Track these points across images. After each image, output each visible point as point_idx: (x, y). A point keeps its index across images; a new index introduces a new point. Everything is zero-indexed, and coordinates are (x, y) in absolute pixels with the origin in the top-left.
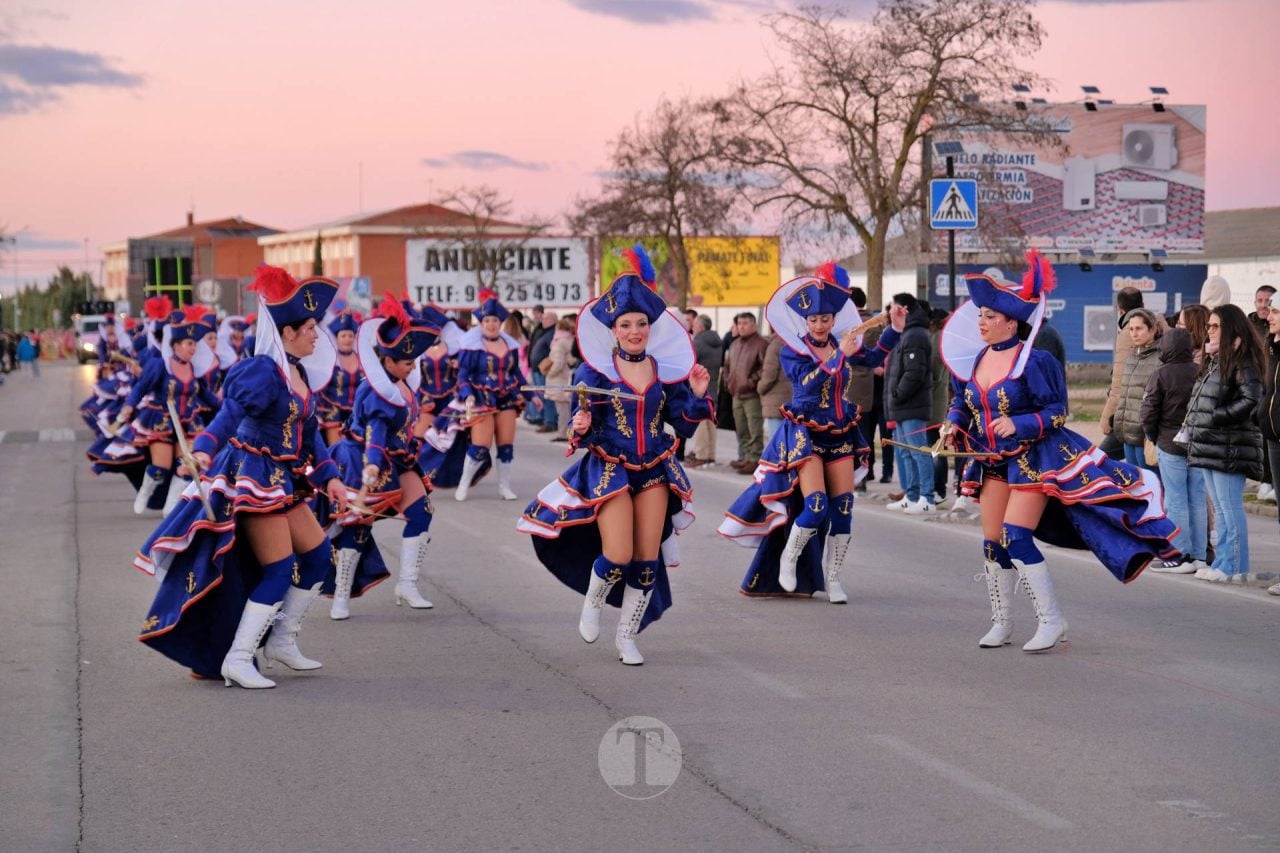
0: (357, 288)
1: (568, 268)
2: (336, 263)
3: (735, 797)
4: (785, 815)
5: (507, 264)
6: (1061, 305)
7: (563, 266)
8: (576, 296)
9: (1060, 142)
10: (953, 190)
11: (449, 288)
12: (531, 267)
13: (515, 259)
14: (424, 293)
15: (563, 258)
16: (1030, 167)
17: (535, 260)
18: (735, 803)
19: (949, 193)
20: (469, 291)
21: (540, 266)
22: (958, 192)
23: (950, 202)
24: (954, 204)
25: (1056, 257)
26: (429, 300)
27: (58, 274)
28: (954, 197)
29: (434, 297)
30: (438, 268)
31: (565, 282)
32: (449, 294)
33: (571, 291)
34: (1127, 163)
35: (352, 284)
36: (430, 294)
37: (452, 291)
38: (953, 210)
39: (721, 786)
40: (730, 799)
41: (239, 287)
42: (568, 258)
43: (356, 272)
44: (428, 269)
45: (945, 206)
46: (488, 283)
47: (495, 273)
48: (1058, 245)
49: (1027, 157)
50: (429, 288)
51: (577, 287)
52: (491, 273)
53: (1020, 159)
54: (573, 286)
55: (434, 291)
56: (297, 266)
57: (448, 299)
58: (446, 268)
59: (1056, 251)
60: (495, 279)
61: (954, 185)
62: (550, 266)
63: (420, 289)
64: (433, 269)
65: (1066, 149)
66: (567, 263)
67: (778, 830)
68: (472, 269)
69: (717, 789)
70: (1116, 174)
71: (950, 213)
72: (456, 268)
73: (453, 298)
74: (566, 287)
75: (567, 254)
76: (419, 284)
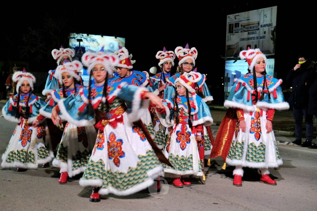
9: (98, 43)
10: (80, 49)
16: (89, 48)
19: (79, 50)
22: (81, 49)
23: (79, 52)
24: (80, 52)
28: (80, 51)
34: (109, 49)
38: (80, 53)
45: (78, 52)
49: (88, 46)
53: (87, 46)
61: (80, 48)
65: (99, 44)
70: (107, 51)
71: (79, 54)
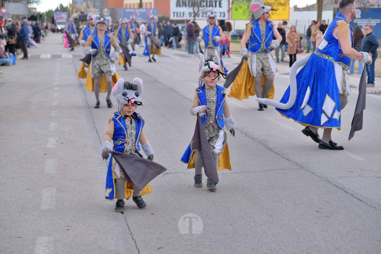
0: (153, 12)
1: (222, 7)
2: (146, 4)
3: (276, 152)
4: (289, 156)
5: (202, 6)
6: (379, 21)
7: (220, 6)
8: (224, 16)
11: (183, 13)
12: (210, 6)
13: (205, 4)
14: (176, 14)
15: (220, 4)
17: (211, 4)
18: (276, 153)
20: (190, 14)
21: (212, 6)
25: (378, 6)
26: (177, 16)
27: (59, 6)
29: (179, 15)
30: (180, 6)
31: (220, 11)
32: (183, 15)
33: (222, 14)
35: (152, 11)
36: (177, 15)
37: (185, 13)
39: (272, 149)
40: (274, 152)
41: (116, 11)
42: (221, 4)
43: (153, 7)
44: (177, 6)
46: (196, 11)
47: (199, 8)
48: (379, 2)
50: (177, 13)
51: (224, 13)
52: (197, 8)
54: (223, 13)
55: (179, 14)
56: (134, 4)
57: (183, 16)
58: (183, 6)
59: (378, 4)
60: (198, 10)
62: (216, 6)
63: (174, 13)
64: (178, 7)
66: (221, 5)
67: (287, 159)
68: (191, 6)
69: (271, 150)
72: (186, 6)
73: (185, 16)
74: (221, 13)
75: (221, 2)
76: (174, 11)
